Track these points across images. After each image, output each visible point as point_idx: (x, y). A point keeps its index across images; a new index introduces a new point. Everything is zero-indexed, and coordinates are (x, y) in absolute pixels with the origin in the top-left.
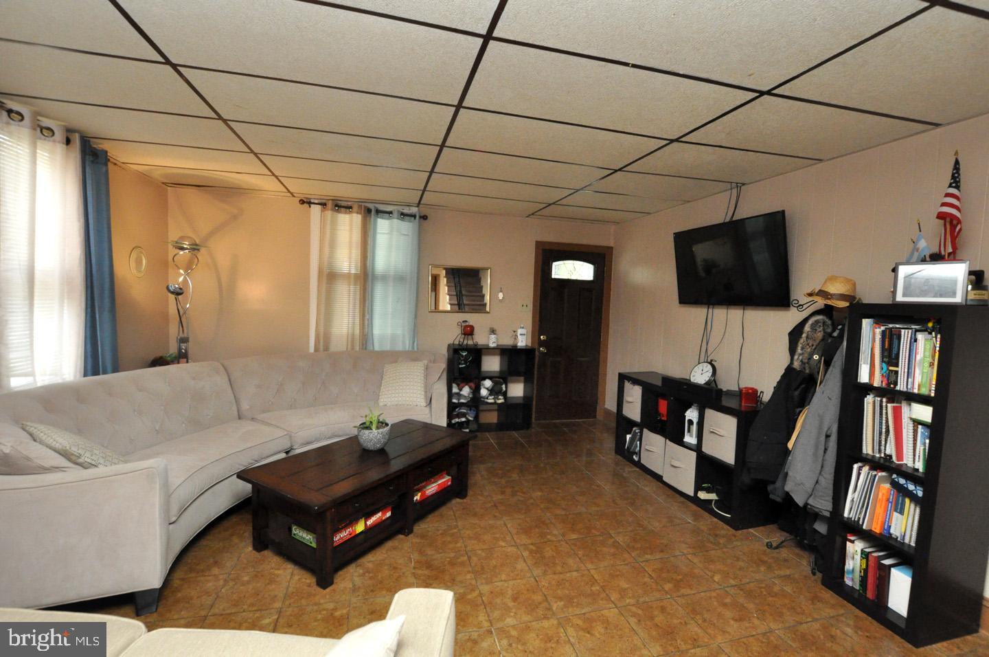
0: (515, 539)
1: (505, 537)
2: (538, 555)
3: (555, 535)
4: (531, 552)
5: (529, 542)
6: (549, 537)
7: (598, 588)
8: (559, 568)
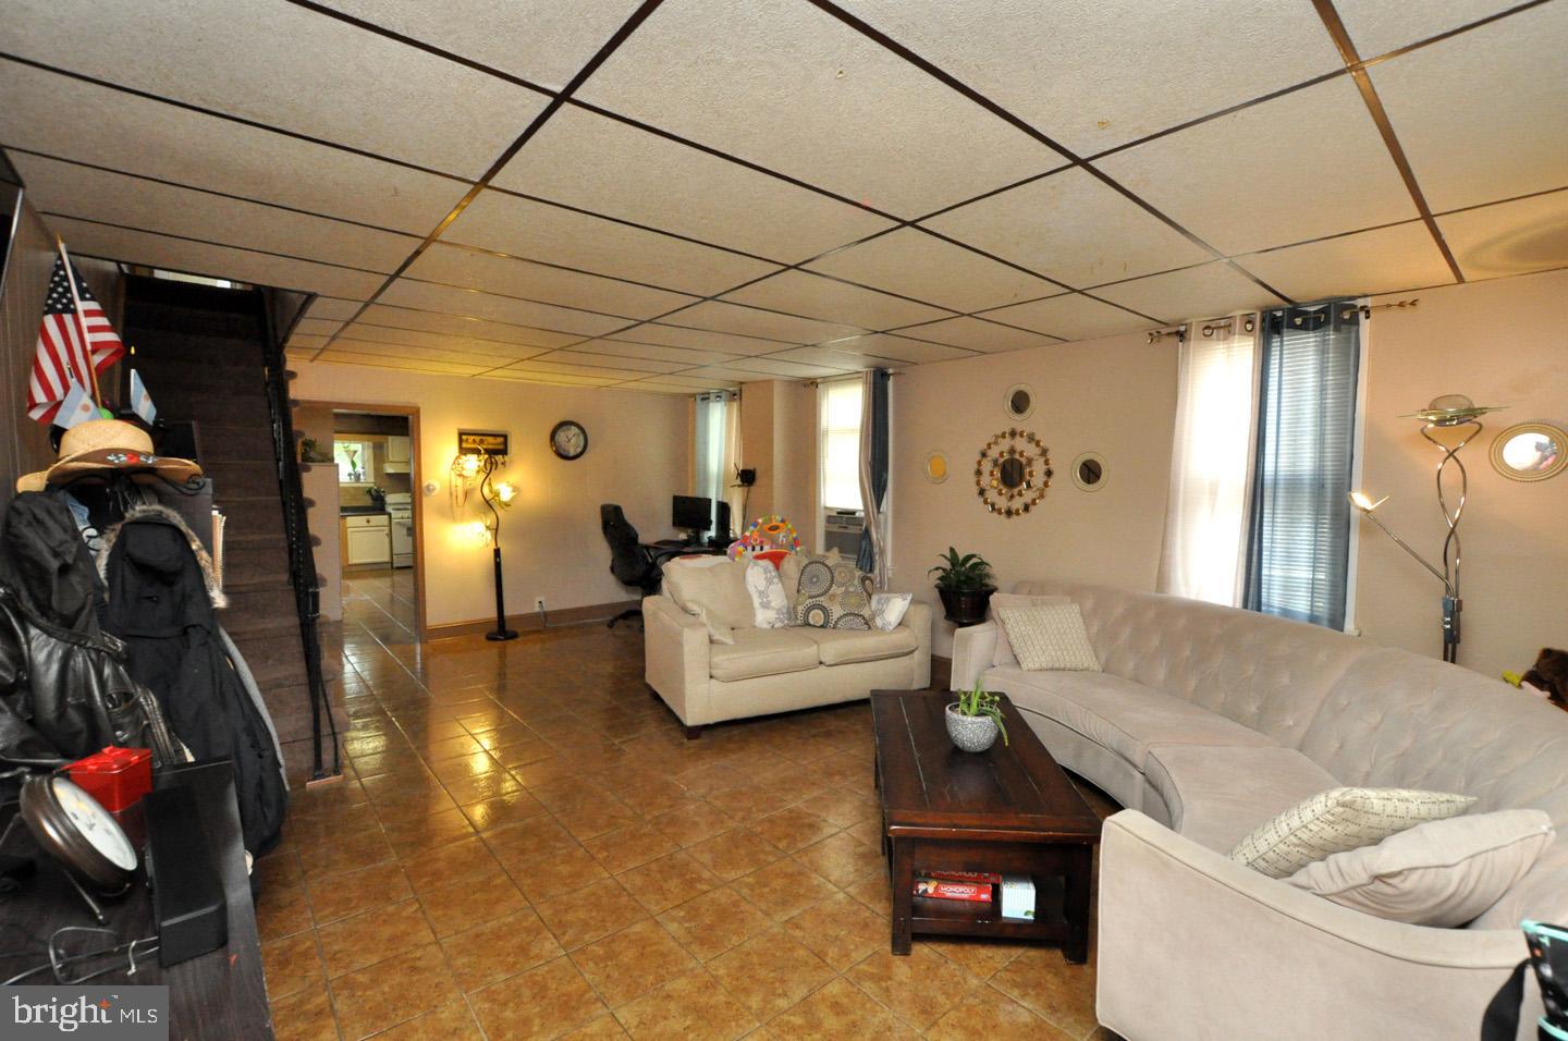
0: (734, 893)
1: (752, 890)
2: (687, 877)
3: (673, 919)
4: (700, 880)
5: (711, 895)
6: (682, 914)
7: (600, 856)
8: (654, 866)
